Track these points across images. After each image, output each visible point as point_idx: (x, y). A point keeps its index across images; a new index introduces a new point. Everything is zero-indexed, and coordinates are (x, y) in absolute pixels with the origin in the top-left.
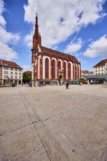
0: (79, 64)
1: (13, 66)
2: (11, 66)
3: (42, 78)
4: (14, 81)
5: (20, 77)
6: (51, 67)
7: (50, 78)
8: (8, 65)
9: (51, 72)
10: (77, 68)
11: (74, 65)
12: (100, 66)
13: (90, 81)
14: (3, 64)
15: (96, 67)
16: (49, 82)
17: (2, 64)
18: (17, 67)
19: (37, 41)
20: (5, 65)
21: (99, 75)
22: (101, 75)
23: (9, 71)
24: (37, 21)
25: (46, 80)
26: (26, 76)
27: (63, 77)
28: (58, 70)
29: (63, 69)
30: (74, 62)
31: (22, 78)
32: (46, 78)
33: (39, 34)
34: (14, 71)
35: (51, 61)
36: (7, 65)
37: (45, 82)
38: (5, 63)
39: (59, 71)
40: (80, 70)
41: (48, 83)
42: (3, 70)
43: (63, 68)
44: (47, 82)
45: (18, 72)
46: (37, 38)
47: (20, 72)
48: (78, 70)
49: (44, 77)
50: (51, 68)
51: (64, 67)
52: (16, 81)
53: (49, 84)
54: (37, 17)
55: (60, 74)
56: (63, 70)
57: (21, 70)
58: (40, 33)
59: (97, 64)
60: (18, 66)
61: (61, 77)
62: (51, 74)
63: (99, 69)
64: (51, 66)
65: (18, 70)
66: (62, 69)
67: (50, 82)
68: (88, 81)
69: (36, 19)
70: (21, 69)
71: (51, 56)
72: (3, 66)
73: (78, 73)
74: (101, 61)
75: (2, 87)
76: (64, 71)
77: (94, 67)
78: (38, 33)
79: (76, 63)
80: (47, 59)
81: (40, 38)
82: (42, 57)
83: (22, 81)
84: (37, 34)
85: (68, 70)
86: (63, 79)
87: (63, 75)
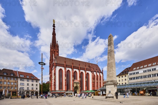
4: (30, 92)
5: (37, 88)
6: (65, 78)
7: (64, 90)
8: (24, 76)
9: (65, 83)
14: (19, 75)
15: (119, 76)
16: (62, 93)
17: (18, 76)
18: (34, 78)
19: (55, 50)
20: (21, 76)
23: (25, 82)
24: (54, 29)
25: (60, 91)
26: (45, 87)
27: (79, 88)
28: (73, 81)
29: (79, 80)
32: (59, 89)
33: (56, 42)
34: (30, 82)
35: (65, 72)
37: (58, 94)
38: (21, 75)
39: (75, 82)
40: (103, 80)
42: (19, 82)
43: (79, 79)
44: (60, 93)
45: (35, 83)
47: (37, 83)
48: (100, 79)
49: (57, 88)
51: (81, 78)
52: (32, 92)
54: (54, 25)
55: (75, 85)
57: (38, 81)
58: (57, 42)
60: (35, 77)
61: (76, 88)
62: (65, 85)
65: (35, 81)
67: (63, 93)
68: (101, 92)
69: (53, 26)
70: (37, 80)
71: (65, 66)
72: (19, 78)
73: (100, 83)
74: (125, 69)
76: (81, 82)
77: (117, 76)
78: (56, 41)
81: (58, 47)
83: (39, 92)
85: (85, 80)
86: (79, 90)
87: (79, 85)
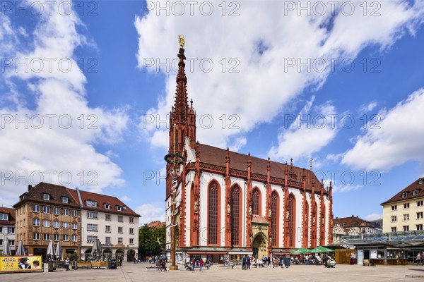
0: (328, 194)
1: (111, 207)
2: (107, 207)
3: (198, 244)
4: (114, 252)
5: (131, 240)
6: (226, 208)
7: (223, 244)
8: (98, 205)
9: (227, 223)
10: (319, 210)
11: (309, 201)
12: (412, 198)
13: (367, 255)
14: (84, 202)
15: (392, 203)
16: (220, 255)
17: (81, 203)
18: (123, 209)
19: (183, 127)
20: (90, 204)
21: (405, 234)
22: (415, 233)
23: (101, 222)
24: (182, 65)
25: (212, 249)
26: (148, 237)
27: (267, 242)
28: (250, 217)
29: (267, 214)
30: (309, 189)
31: (136, 244)
32: (209, 242)
33: (189, 103)
34: (114, 223)
35: (228, 190)
36: (95, 206)
37: (208, 256)
38: (90, 200)
39: (255, 220)
40: (331, 216)
41: (215, 258)
42: (85, 220)
43: (267, 212)
44: (212, 255)
45: (126, 224)
46: (183, 118)
47: (131, 226)
48: (323, 215)
49: (203, 241)
50: (226, 212)
51: (272, 208)
52: (120, 251)
53: (221, 262)
54: (182, 51)
55: (255, 231)
56: (267, 218)
57: (135, 219)
58: (192, 102)
59: (400, 195)
60: (126, 206)
61: (259, 239)
62: (227, 231)
63: (407, 211)
64: (229, 206)
65: (126, 219)
66: (264, 214)
67: (223, 255)
68: (361, 254)
69: (179, 56)
70: (133, 216)
71: (227, 173)
72: (86, 209)
73: (322, 226)
75: (83, 268)
76: (273, 220)
77: (384, 204)
78: (187, 102)
79: (316, 192)
80: (213, 184)
81: (193, 117)
82: (199, 177)
83: (137, 251)
84: (182, 105)
85: (285, 216)
86: (267, 245)
87: (266, 232)
